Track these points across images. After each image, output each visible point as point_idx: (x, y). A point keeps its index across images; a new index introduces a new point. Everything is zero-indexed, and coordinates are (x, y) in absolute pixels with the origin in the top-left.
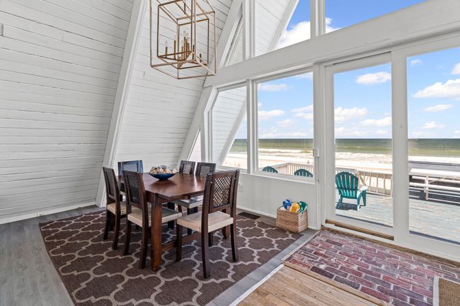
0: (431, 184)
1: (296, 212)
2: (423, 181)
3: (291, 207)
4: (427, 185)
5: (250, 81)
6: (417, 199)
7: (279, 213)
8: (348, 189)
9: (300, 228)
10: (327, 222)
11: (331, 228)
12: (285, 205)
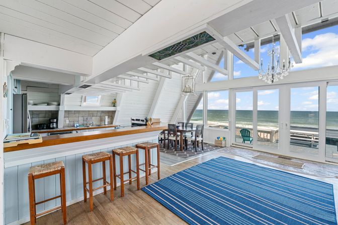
1: (222, 140)
5: (205, 91)
9: (223, 146)
10: (232, 144)
11: (234, 146)
12: (218, 138)
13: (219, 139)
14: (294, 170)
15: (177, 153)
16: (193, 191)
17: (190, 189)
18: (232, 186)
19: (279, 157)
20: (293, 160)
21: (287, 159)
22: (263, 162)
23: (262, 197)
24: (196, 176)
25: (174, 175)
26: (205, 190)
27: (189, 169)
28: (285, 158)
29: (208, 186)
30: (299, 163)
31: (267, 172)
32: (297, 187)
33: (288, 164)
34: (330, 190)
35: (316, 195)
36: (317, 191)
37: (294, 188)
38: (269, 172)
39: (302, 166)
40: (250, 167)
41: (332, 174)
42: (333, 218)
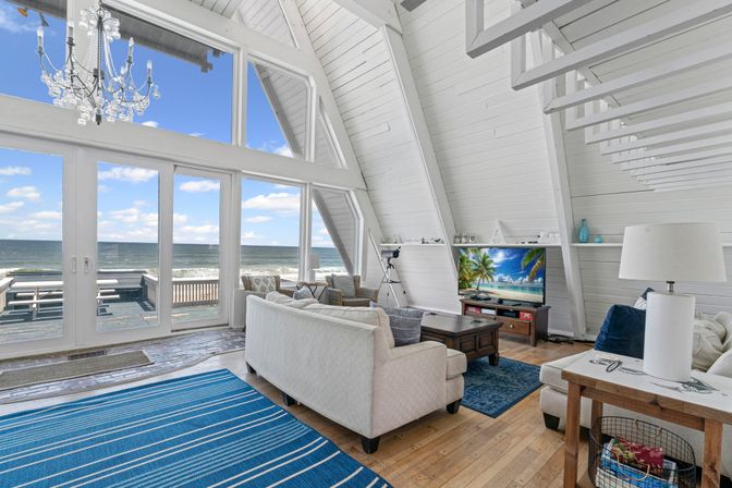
0: (41, 299)
2: (31, 298)
6: (21, 322)
14: (140, 374)
19: (72, 357)
20: (111, 354)
21: (94, 354)
28: (88, 355)
30: (132, 354)
31: (93, 411)
32: (196, 407)
33: (115, 366)
34: (232, 382)
35: (236, 402)
36: (227, 394)
37: (195, 413)
38: (98, 410)
39: (146, 357)
40: (18, 428)
41: (203, 352)
42: (301, 427)
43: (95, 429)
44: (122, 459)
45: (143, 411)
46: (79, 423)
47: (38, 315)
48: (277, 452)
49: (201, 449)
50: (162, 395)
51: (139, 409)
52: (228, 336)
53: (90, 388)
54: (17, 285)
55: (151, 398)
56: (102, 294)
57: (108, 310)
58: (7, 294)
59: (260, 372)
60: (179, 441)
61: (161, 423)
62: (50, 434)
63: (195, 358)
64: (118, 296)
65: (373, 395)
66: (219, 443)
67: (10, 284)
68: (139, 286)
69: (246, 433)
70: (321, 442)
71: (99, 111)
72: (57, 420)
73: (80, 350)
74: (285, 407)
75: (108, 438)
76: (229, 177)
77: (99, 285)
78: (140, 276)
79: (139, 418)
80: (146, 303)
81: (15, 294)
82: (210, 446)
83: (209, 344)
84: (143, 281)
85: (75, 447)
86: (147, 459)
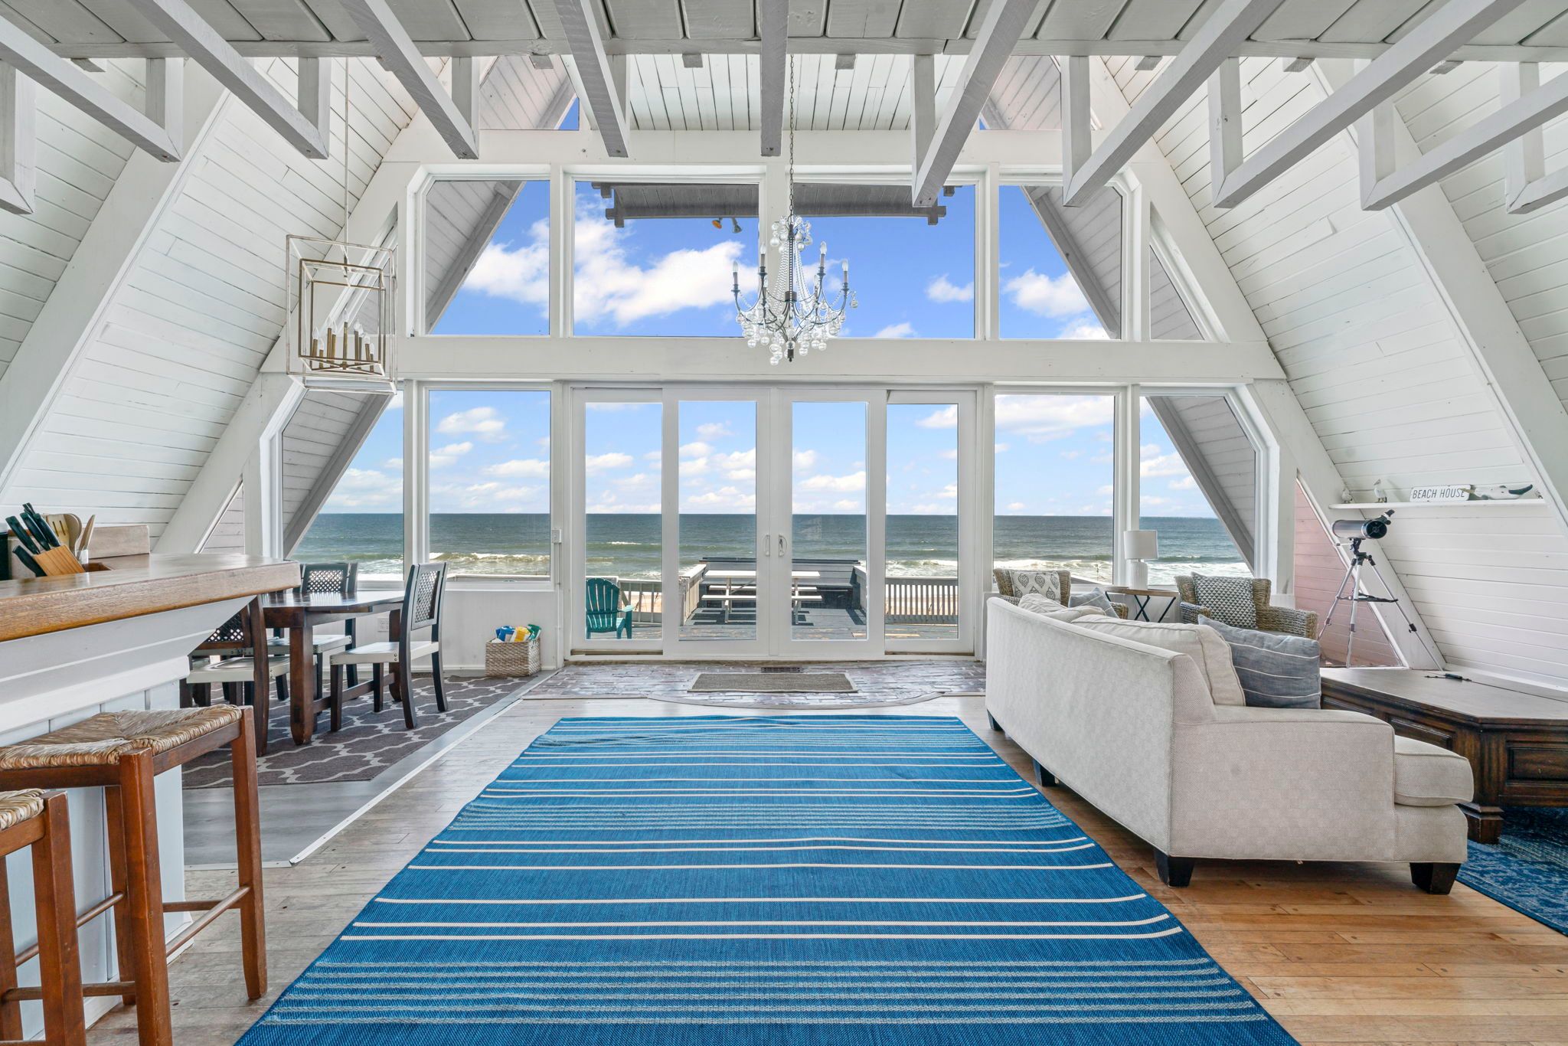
0: (734, 594)
1: (524, 640)
2: (723, 592)
3: (514, 635)
4: (727, 596)
5: (414, 383)
6: (714, 623)
7: (491, 649)
8: (602, 613)
9: (532, 667)
10: (573, 653)
11: (579, 663)
12: (501, 634)
13: (513, 638)
14: (839, 702)
15: (276, 763)
16: (578, 951)
17: (553, 951)
18: (730, 834)
19: (767, 670)
20: (809, 671)
21: (788, 669)
22: (738, 700)
23: (860, 833)
24: (522, 860)
25: (371, 910)
26: (634, 913)
27: (446, 833)
28: (782, 669)
29: (634, 885)
30: (832, 676)
31: (785, 731)
32: (903, 755)
33: (811, 686)
34: (962, 736)
35: (962, 762)
36: (950, 749)
37: (901, 761)
38: (789, 731)
39: (848, 683)
40: (716, 730)
41: (928, 688)
42: (1055, 816)
43: (786, 748)
44: (811, 784)
45: (838, 743)
46: (771, 739)
47: (732, 617)
48: (1005, 835)
49: (901, 800)
50: (863, 731)
51: (833, 740)
52: (971, 672)
53: (783, 707)
54: (710, 573)
55: (849, 731)
56: (801, 593)
57: (809, 619)
58: (701, 586)
59: (1010, 731)
60: (875, 785)
61: (857, 761)
62: (743, 742)
63: (912, 695)
64: (820, 597)
65: (1172, 775)
66: (925, 801)
67: (703, 573)
68: (848, 584)
69: (967, 801)
70: (1082, 843)
71: (791, 345)
72: (750, 731)
73: (774, 662)
74: (1039, 787)
75: (799, 761)
76: (972, 395)
77: (796, 579)
78: (848, 568)
79: (833, 749)
80: (858, 612)
81: (708, 586)
82: (913, 801)
83: (938, 679)
84: (855, 576)
85: (766, 760)
86: (837, 792)
